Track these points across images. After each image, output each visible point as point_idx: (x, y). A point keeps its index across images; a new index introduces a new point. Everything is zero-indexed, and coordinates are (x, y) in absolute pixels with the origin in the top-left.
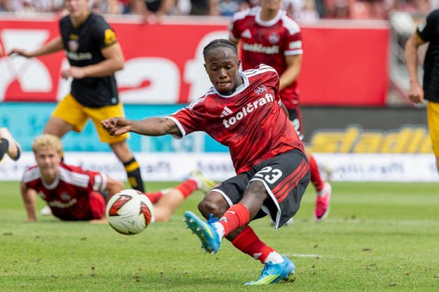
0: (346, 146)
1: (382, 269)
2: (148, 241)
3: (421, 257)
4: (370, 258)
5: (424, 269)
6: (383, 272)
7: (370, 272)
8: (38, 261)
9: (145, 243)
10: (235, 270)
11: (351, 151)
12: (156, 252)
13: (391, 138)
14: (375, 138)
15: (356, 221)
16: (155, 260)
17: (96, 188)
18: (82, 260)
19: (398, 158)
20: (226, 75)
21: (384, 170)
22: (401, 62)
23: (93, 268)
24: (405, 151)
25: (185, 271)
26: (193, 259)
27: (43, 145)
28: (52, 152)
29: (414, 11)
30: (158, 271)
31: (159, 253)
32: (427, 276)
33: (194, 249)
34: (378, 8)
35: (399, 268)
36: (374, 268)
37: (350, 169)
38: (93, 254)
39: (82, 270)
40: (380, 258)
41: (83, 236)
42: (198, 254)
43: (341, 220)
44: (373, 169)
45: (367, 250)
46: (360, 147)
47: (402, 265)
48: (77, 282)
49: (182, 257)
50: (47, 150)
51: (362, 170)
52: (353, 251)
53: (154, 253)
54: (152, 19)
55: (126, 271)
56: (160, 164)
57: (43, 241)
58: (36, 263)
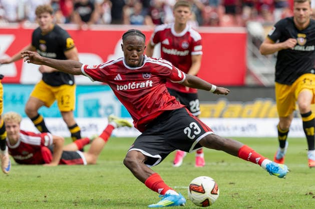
0: (217, 113)
1: (242, 196)
2: (83, 178)
3: (269, 188)
4: (234, 189)
5: (271, 196)
6: (243, 198)
7: (234, 199)
8: (8, 191)
9: (81, 179)
10: (142, 198)
11: (221, 116)
12: (88, 185)
13: (248, 107)
14: (237, 107)
15: (225, 164)
16: (88, 191)
17: (46, 144)
18: (38, 191)
19: (253, 121)
20: (137, 55)
21: (243, 129)
22: (254, 56)
23: (45, 197)
24: (257, 116)
25: (108, 199)
26: (114, 190)
27: (8, 119)
28: (14, 124)
29: (263, 21)
30: (90, 198)
31: (90, 186)
32: (273, 201)
33: (114, 183)
34: (239, 19)
35: (253, 195)
36: (237, 196)
37: (220, 129)
38: (45, 187)
39: (38, 198)
40: (241, 189)
41: (38, 175)
42: (117, 187)
43: (214, 164)
44: (236, 128)
45: (232, 183)
46: (227, 113)
47: (256, 194)
48: (35, 206)
49: (106, 189)
50: (11, 122)
51: (228, 129)
52: (223, 184)
53: (87, 186)
54: (85, 27)
55: (68, 199)
56: (91, 126)
57: (11, 178)
58: (6, 193)
